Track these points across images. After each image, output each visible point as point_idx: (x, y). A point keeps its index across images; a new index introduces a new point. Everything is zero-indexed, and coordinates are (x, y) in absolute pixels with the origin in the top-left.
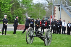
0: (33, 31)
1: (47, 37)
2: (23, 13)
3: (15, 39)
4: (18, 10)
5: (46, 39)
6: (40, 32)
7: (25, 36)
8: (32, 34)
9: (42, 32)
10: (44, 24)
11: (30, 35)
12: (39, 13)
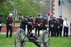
0: (24, 34)
5: (43, 44)
6: (34, 35)
7: (14, 41)
8: (23, 37)
9: (36, 35)
11: (20, 40)
12: (33, 8)
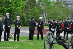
0: (53, 37)
1: (71, 44)
2: (40, 13)
3: (30, 46)
4: (34, 10)
6: (62, 38)
7: (43, 43)
8: (52, 40)
9: (65, 38)
10: (68, 27)
11: (49, 42)
12: (62, 12)
